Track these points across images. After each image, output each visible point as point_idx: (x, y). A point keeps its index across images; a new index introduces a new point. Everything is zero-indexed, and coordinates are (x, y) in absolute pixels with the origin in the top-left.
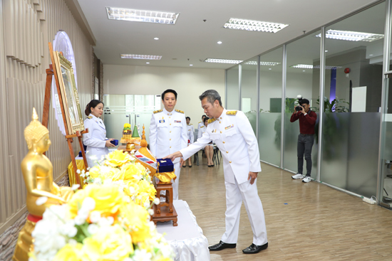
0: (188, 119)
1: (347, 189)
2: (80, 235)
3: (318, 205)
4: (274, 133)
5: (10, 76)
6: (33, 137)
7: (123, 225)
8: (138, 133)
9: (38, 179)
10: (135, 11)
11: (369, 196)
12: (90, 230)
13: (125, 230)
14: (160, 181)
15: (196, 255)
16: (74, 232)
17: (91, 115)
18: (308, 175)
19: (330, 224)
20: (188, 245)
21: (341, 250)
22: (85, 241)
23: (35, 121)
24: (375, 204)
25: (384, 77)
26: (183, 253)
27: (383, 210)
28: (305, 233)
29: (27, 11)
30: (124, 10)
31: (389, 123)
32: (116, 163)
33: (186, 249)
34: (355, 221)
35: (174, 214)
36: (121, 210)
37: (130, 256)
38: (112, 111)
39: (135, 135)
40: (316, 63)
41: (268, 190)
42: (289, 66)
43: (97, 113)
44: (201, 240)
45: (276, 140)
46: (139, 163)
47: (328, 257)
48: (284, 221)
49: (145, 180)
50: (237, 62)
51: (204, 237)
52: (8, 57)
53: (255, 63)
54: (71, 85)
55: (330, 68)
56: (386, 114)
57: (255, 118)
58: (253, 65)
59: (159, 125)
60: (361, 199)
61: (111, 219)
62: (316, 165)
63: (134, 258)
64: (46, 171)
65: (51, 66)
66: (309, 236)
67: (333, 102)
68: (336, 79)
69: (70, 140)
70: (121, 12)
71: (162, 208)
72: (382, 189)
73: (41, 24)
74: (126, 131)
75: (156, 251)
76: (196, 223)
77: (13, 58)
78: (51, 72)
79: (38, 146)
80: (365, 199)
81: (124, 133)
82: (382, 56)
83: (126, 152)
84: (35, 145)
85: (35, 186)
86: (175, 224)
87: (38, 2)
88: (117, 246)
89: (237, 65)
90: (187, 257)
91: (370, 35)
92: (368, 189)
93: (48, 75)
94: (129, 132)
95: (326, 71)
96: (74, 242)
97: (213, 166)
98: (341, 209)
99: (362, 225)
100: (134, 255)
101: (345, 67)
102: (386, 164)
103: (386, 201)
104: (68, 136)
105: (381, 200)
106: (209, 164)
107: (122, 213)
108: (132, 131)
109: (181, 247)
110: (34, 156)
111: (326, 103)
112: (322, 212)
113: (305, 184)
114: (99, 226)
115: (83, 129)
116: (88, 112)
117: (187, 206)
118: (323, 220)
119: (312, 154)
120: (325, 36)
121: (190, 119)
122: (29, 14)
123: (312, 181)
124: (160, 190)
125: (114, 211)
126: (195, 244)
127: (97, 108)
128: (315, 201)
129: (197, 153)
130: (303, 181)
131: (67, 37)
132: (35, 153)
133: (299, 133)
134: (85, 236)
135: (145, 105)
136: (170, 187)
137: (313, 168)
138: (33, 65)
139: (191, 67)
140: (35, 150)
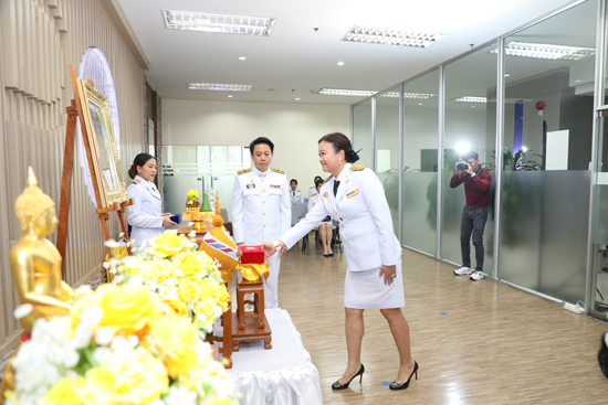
0: (294, 183)
1: (539, 290)
2: (83, 363)
3: (495, 315)
4: (426, 204)
5: (11, 118)
6: (29, 213)
7: (153, 349)
8: (209, 206)
9: (36, 278)
10: (208, 15)
11: (573, 301)
12: (97, 356)
13: (155, 356)
14: (244, 279)
15: (299, 394)
16: (74, 359)
17: (137, 177)
18: (479, 268)
19: (512, 344)
20: (287, 378)
21: (527, 385)
22: (90, 373)
23: (31, 187)
24: (582, 313)
25: (595, 115)
26: (280, 391)
27: (595, 323)
28: (472, 360)
29: (37, 18)
30: (191, 14)
31: (603, 187)
32: (165, 252)
33: (284, 384)
34: (551, 341)
35: (266, 331)
36: (151, 324)
37: (162, 397)
38: (177, 171)
39: (206, 208)
40: (492, 94)
41: (416, 292)
42: (449, 99)
43: (146, 175)
44: (307, 371)
45: (430, 214)
46: (203, 252)
47: (507, 397)
48: (439, 340)
49: (211, 278)
50: (369, 94)
51: (313, 366)
52: (7, 89)
53: (397, 95)
54: (106, 131)
55: (513, 101)
56: (600, 173)
57: (397, 181)
58: (394, 98)
59: (247, 192)
60: (561, 305)
61: (134, 340)
62: (491, 253)
63: (168, 400)
64: (50, 265)
65: (73, 102)
66: (479, 364)
67: (518, 155)
68: (523, 118)
69: (104, 216)
70: (186, 18)
71: (248, 321)
72: (594, 289)
73: (61, 37)
74: (191, 202)
75: (207, 389)
76: (301, 344)
77: (16, 91)
78: (73, 112)
79: (37, 225)
80: (568, 305)
81: (189, 206)
82: (593, 82)
83: (182, 235)
84: (31, 224)
85: (31, 288)
86: (268, 346)
87: (56, 4)
88: (140, 381)
89: (369, 98)
90: (285, 397)
91: (575, 49)
92: (572, 290)
93: (69, 115)
94: (196, 204)
95: (507, 106)
96: (73, 375)
97: (331, 255)
98: (529, 321)
99: (561, 346)
100: (168, 395)
101: (537, 101)
102: (600, 251)
103: (600, 308)
104: (100, 211)
105: (593, 308)
106: (326, 253)
107: (154, 329)
108: (201, 201)
109: (277, 382)
110: (30, 242)
111: (506, 157)
112: (500, 326)
113: (474, 283)
114: (112, 351)
115: (125, 199)
116: (133, 173)
117: (288, 317)
118: (502, 339)
119: (484, 237)
120: (504, 51)
121: (296, 183)
122: (40, 22)
123: (485, 278)
124: (244, 293)
125: (139, 327)
126: (297, 377)
127: (146, 167)
128: (489, 309)
129: (307, 236)
130: (471, 279)
131: (102, 58)
132: (32, 236)
133: (465, 204)
134: (91, 366)
135: (227, 161)
136: (259, 289)
137: (486, 257)
138: (49, 101)
139: (298, 103)
140: (32, 233)
